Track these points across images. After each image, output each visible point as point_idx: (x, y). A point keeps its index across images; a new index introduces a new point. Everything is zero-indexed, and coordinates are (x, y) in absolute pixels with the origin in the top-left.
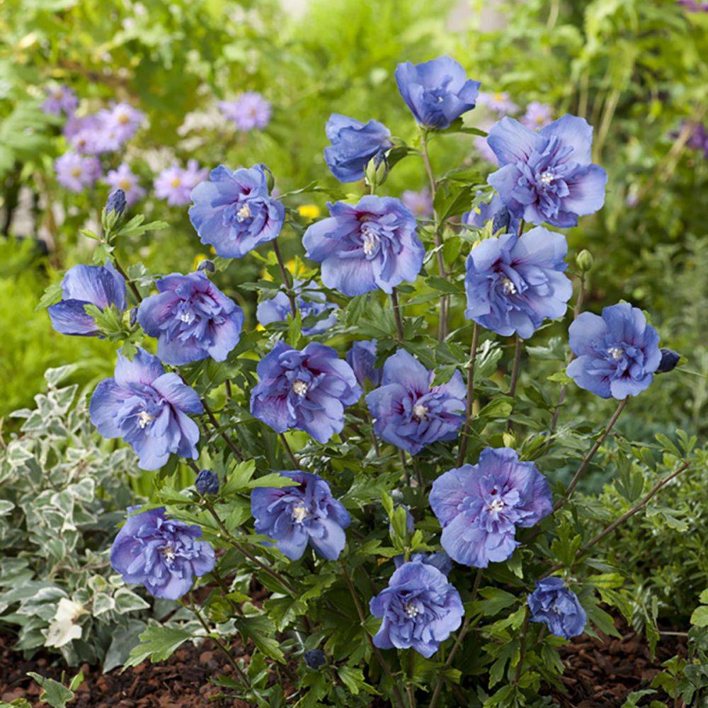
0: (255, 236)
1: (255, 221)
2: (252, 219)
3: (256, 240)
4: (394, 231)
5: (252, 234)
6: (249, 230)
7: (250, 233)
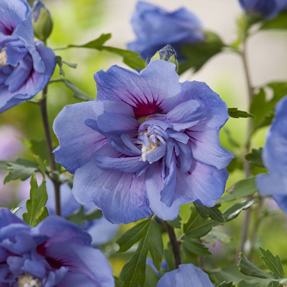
0: (13, 91)
1: (15, 72)
2: (11, 68)
3: (12, 95)
4: (186, 132)
5: (10, 88)
6: (7, 83)
7: (6, 87)
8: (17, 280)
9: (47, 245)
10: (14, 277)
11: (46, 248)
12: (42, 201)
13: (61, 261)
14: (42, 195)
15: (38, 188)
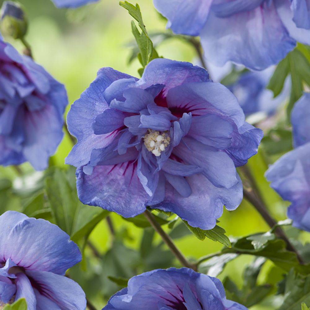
8: (143, 141)
9: (165, 94)
10: (139, 139)
11: (165, 98)
12: (148, 48)
13: (186, 107)
14: (146, 42)
15: (141, 35)
